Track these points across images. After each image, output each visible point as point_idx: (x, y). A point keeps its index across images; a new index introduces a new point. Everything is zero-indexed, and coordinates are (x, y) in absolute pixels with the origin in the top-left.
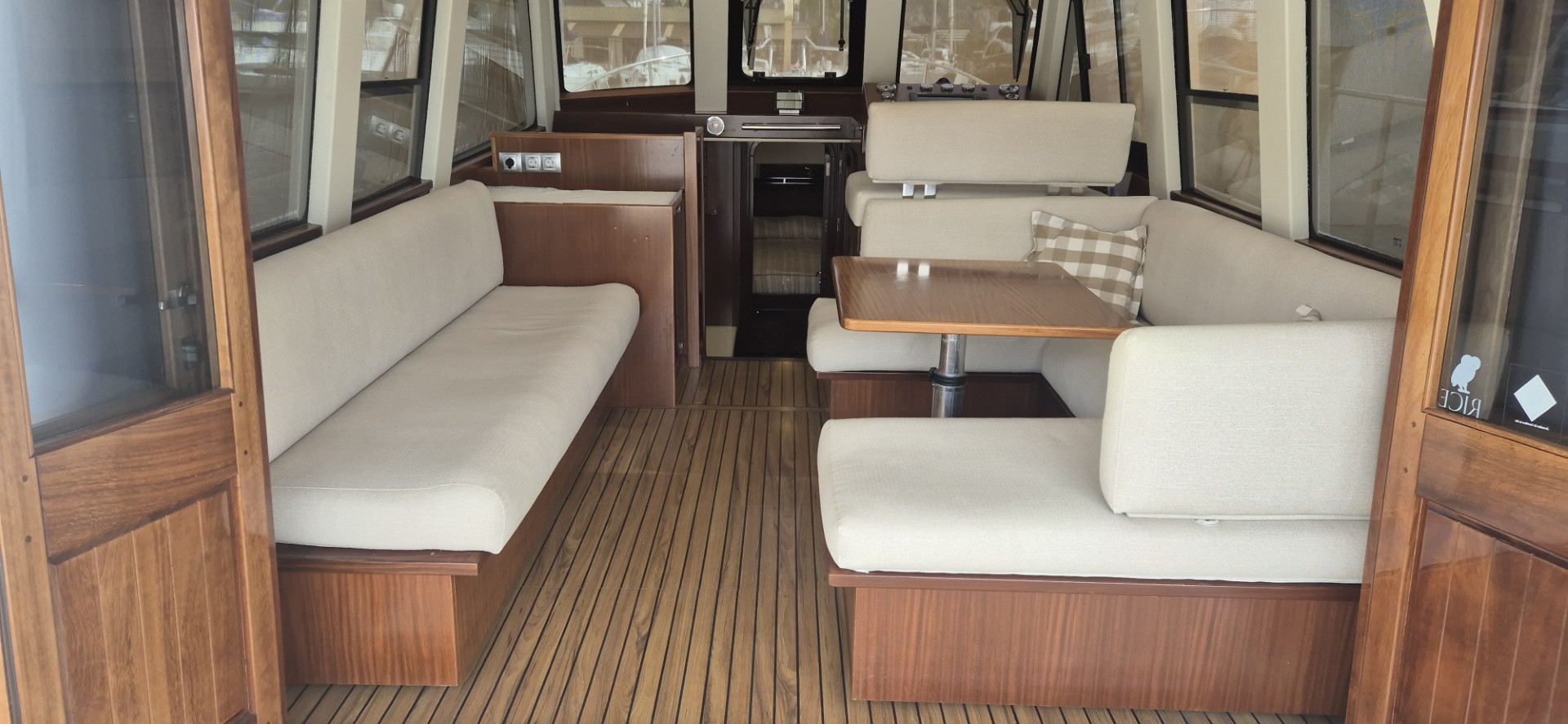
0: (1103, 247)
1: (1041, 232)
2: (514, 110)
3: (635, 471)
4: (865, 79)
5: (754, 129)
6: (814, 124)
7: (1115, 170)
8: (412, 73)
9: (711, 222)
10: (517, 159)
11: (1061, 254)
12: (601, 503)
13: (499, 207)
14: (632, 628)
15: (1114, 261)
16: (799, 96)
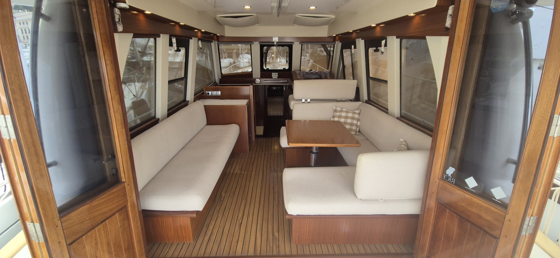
0: (350, 115)
1: (335, 111)
2: (209, 79)
3: (239, 172)
4: (293, 70)
5: (267, 82)
6: (281, 80)
7: (353, 96)
8: (183, 76)
9: (257, 103)
10: (210, 93)
11: (340, 117)
12: (231, 181)
13: (206, 107)
14: (238, 221)
15: (353, 118)
16: (277, 74)
